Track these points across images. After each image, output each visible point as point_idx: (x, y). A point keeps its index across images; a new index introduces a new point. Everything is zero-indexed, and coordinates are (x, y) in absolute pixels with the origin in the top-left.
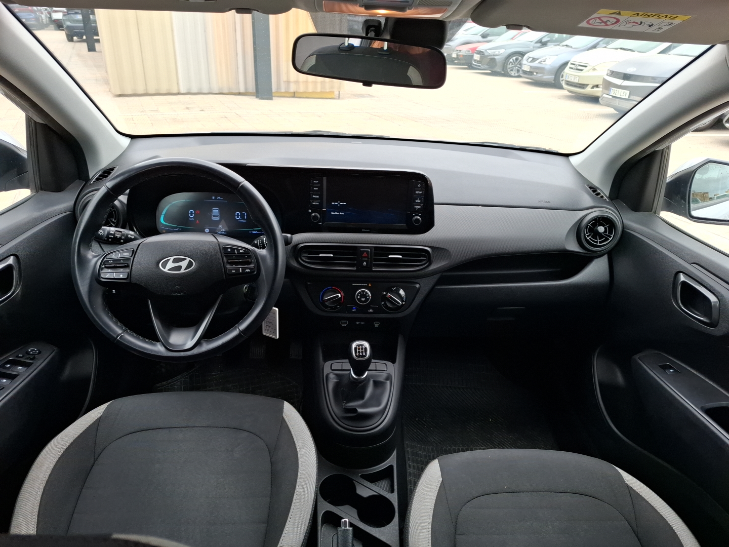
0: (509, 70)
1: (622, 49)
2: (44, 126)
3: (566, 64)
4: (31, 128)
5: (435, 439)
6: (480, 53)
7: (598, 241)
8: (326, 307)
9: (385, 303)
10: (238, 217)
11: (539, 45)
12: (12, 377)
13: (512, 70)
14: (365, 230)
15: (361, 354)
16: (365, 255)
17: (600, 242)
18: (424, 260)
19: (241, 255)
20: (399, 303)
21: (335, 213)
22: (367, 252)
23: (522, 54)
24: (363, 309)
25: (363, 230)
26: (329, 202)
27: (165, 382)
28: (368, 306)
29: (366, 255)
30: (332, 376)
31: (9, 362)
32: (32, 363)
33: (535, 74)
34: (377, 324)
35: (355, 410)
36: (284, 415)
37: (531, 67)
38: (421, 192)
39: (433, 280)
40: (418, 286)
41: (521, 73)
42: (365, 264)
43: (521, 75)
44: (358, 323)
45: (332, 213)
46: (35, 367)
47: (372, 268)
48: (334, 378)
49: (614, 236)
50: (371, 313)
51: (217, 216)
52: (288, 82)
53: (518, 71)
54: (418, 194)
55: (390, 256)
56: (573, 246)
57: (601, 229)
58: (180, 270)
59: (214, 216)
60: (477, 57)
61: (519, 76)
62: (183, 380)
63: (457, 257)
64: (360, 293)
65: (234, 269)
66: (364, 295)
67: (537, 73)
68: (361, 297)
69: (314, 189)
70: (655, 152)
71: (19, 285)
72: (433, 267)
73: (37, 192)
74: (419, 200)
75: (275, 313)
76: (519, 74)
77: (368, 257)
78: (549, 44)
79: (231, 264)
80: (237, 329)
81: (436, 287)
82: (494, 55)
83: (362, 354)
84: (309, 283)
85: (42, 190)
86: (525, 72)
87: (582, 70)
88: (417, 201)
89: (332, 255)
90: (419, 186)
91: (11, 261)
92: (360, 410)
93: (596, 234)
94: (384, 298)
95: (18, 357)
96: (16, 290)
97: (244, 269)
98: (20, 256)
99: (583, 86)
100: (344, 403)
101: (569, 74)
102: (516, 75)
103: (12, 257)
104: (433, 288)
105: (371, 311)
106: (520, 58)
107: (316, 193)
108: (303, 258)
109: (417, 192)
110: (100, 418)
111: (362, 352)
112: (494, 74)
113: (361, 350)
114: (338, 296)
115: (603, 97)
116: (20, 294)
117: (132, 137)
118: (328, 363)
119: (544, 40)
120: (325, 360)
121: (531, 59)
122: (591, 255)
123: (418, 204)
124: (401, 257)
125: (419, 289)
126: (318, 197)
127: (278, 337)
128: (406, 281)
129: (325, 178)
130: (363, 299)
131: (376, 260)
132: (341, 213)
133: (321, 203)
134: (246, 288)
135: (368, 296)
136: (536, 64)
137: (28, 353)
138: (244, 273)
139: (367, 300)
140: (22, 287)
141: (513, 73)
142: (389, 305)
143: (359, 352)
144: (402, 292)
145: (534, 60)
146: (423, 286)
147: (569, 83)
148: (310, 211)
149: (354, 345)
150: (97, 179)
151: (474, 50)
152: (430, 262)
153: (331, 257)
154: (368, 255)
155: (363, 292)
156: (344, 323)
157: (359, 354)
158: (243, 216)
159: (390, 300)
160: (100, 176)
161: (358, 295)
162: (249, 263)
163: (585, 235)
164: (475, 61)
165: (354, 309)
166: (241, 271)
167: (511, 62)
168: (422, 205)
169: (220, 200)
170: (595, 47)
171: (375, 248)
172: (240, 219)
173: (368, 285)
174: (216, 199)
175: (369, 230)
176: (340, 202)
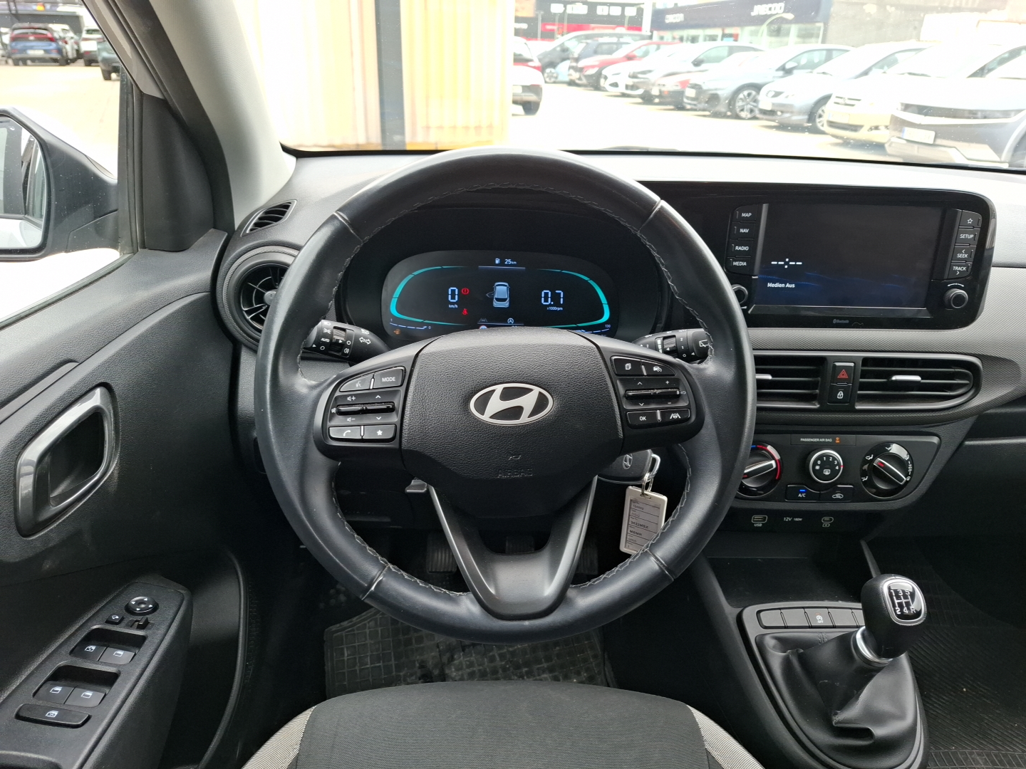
0: (738, 110)
1: (910, 74)
2: (163, 105)
3: (825, 99)
6: (695, 86)
9: (869, 480)
10: (546, 301)
11: (781, 73)
13: (742, 110)
14: (838, 321)
15: (905, 610)
16: (843, 375)
18: (962, 385)
19: (654, 379)
20: (901, 479)
21: (777, 285)
22: (847, 369)
23: (757, 88)
24: (824, 493)
25: (834, 322)
26: (766, 260)
27: (345, 623)
28: (833, 488)
29: (846, 376)
30: (770, 642)
32: (144, 638)
33: (779, 113)
34: (826, 523)
35: (866, 733)
36: (707, 747)
37: (773, 104)
38: (972, 236)
39: (964, 428)
40: (935, 440)
41: (757, 113)
42: (840, 395)
43: (758, 116)
44: (788, 519)
45: (770, 285)
46: (150, 652)
47: (854, 406)
48: (774, 647)
50: (837, 501)
51: (504, 300)
52: (428, 128)
53: (752, 111)
54: (966, 239)
55: (895, 378)
58: (518, 418)
59: (498, 300)
60: (691, 93)
61: (754, 118)
64: (820, 458)
65: (643, 412)
66: (827, 462)
67: (782, 112)
68: (822, 467)
69: (742, 231)
71: (115, 456)
72: (979, 401)
73: (134, 252)
74: (965, 253)
75: (658, 508)
76: (753, 115)
77: (847, 381)
78: (795, 72)
79: (634, 399)
80: (652, 559)
81: (967, 443)
82: (716, 89)
83: (908, 609)
85: (144, 247)
86: (764, 112)
87: (853, 105)
88: (959, 256)
89: (770, 377)
90: (970, 221)
91: (99, 398)
92: (875, 732)
94: (868, 468)
95: (109, 622)
96: (110, 467)
97: (665, 413)
98: (116, 389)
99: (855, 128)
101: (830, 112)
102: (749, 116)
103: (98, 391)
104: (961, 444)
105: (838, 496)
106: (754, 93)
107: (743, 240)
109: (962, 236)
111: (907, 604)
112: (716, 115)
113: (903, 600)
114: (769, 466)
115: (892, 143)
116: (116, 475)
117: (299, 154)
118: (749, 614)
119: (788, 66)
121: (773, 93)
123: (961, 262)
124: (917, 378)
125: (938, 447)
126: (746, 248)
128: (912, 431)
129: (765, 207)
130: (827, 472)
131: (864, 386)
132: (788, 285)
133: (751, 262)
135: (839, 464)
136: (779, 100)
137: (129, 610)
138: (666, 422)
139: (834, 473)
140: (121, 458)
141: (743, 114)
142: (878, 482)
145: (777, 94)
146: (947, 440)
147: (832, 124)
149: (885, 586)
150: (257, 225)
151: (685, 84)
153: (767, 380)
154: (849, 376)
155: (828, 456)
156: (759, 520)
157: (901, 611)
158: (556, 298)
159: (879, 473)
160: (260, 219)
161: (815, 463)
162: (676, 398)
164: (688, 98)
165: (802, 493)
166: (659, 418)
167: (741, 99)
168: (970, 264)
169: (511, 265)
170: (866, 73)
171: (866, 361)
172: (550, 305)
173: (834, 440)
174: (502, 263)
175: (847, 322)
176: (790, 261)
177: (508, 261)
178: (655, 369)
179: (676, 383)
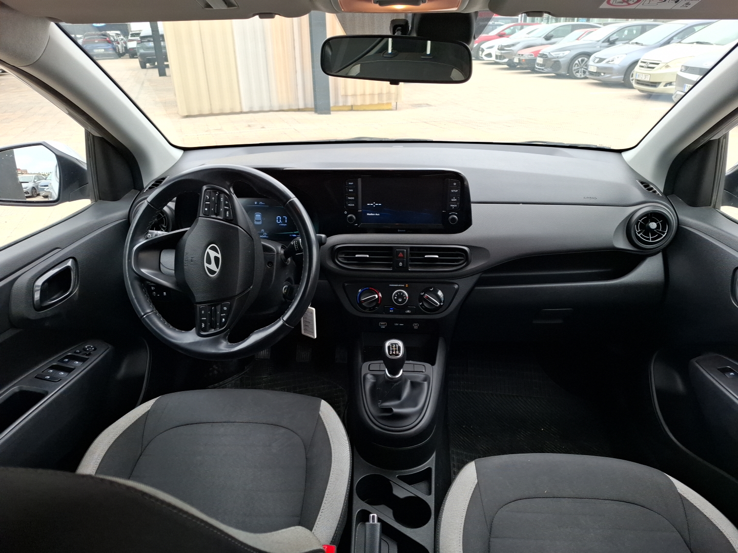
0: (574, 72)
1: (698, 43)
2: (102, 139)
3: (636, 62)
4: (89, 142)
5: (482, 447)
6: (543, 56)
7: (651, 238)
8: (365, 308)
9: (423, 305)
10: (279, 221)
11: (606, 44)
12: (69, 370)
13: (578, 72)
15: (394, 353)
16: (401, 255)
17: (652, 239)
18: (462, 260)
20: (437, 304)
21: (371, 214)
22: (403, 252)
23: (588, 55)
24: (400, 310)
25: (399, 231)
26: (364, 204)
27: (216, 384)
28: (406, 307)
29: (402, 255)
30: (369, 376)
31: (66, 357)
32: (88, 359)
33: (602, 74)
34: (416, 326)
35: (390, 410)
36: (320, 413)
37: (598, 67)
38: (457, 191)
39: (471, 281)
40: (456, 286)
41: (587, 74)
42: (401, 264)
43: (588, 76)
44: (397, 324)
45: (368, 214)
46: (90, 363)
47: (408, 268)
48: (371, 378)
49: (667, 232)
50: (408, 314)
51: (259, 221)
52: (346, 96)
53: (584, 72)
54: (455, 192)
55: (426, 256)
56: (622, 244)
57: (653, 225)
59: (257, 221)
60: (540, 60)
61: (586, 78)
62: (233, 382)
63: (497, 255)
64: (397, 293)
66: (400, 295)
67: (604, 73)
68: (398, 297)
69: (350, 190)
71: (77, 285)
72: (471, 267)
73: (96, 201)
74: (455, 198)
75: (312, 313)
76: (585, 75)
77: (403, 257)
78: (617, 43)
81: (476, 288)
82: (558, 58)
83: (396, 352)
84: (346, 284)
85: (100, 199)
86: (591, 73)
87: (653, 68)
88: (452, 200)
89: (368, 256)
90: (455, 184)
91: (69, 263)
92: (395, 410)
93: (647, 231)
94: (422, 299)
95: (75, 352)
96: (74, 290)
98: (78, 260)
99: (655, 84)
100: (379, 402)
101: (639, 73)
102: (583, 76)
103: (71, 260)
104: (472, 289)
105: (408, 311)
106: (586, 59)
107: (351, 194)
108: (340, 259)
109: (452, 191)
110: (148, 411)
111: (396, 350)
112: (559, 76)
113: (394, 349)
114: (375, 297)
115: (677, 95)
116: (77, 293)
117: (185, 149)
118: (366, 365)
119: (611, 39)
120: (365, 360)
121: (598, 60)
122: (645, 254)
123: (454, 203)
124: (437, 256)
125: (457, 290)
126: (353, 198)
127: (316, 337)
128: (444, 282)
129: (359, 180)
130: (400, 300)
131: (412, 260)
132: (376, 214)
133: (356, 204)
134: (285, 289)
135: (405, 296)
136: (603, 64)
137: (85, 349)
139: (404, 300)
140: (79, 287)
141: (578, 75)
142: (426, 305)
143: (393, 351)
144: (440, 293)
145: (601, 60)
146: (463, 286)
147: (639, 82)
148: (346, 212)
149: (388, 344)
150: (150, 188)
151: (537, 54)
152: (468, 261)
153: (367, 257)
154: (404, 255)
155: (400, 292)
156: (383, 325)
157: (392, 353)
158: (283, 220)
159: (427, 301)
160: (152, 185)
161: (395, 296)
163: (635, 232)
164: (538, 64)
165: (391, 310)
167: (576, 64)
168: (458, 203)
169: (262, 205)
170: (668, 42)
171: (411, 248)
172: (281, 223)
173: (405, 285)
174: (258, 204)
175: (404, 231)
176: (376, 203)
177: (261, 203)
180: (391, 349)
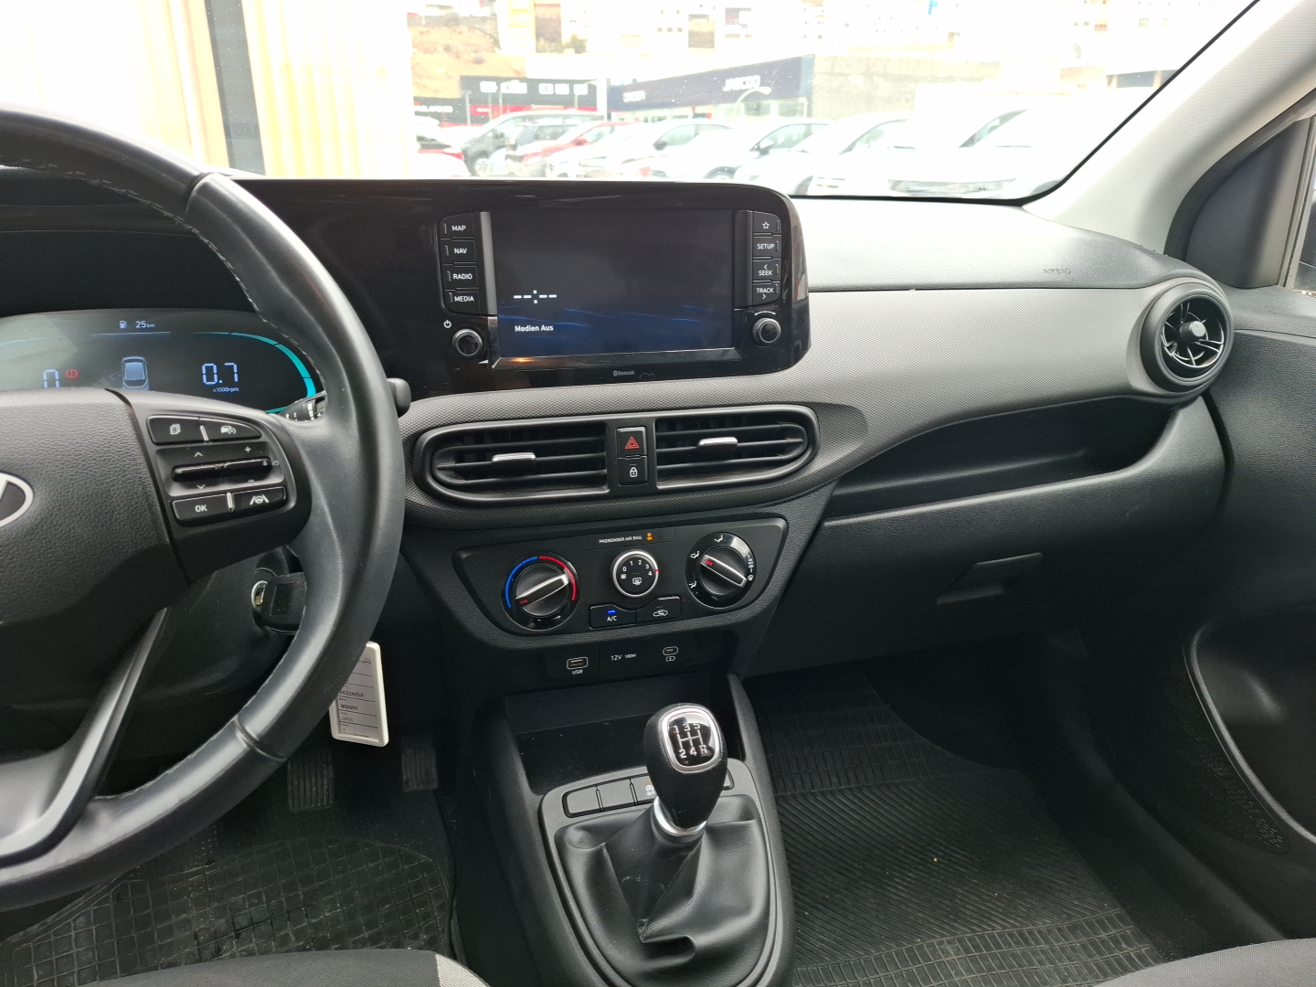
1: (897, 147)
7: (1193, 359)
8: (526, 619)
9: (699, 586)
10: (210, 378)
14: (620, 373)
15: (693, 752)
16: (631, 444)
17: (1198, 362)
18: (795, 445)
19: (224, 445)
20: (740, 581)
21: (528, 328)
22: (637, 435)
24: (638, 611)
25: (616, 373)
26: (503, 295)
28: (652, 601)
29: (636, 446)
30: (575, 835)
34: (670, 654)
35: (683, 945)
38: (772, 246)
39: (815, 503)
40: (781, 523)
42: (634, 472)
44: (617, 657)
45: (518, 329)
47: (655, 484)
48: (581, 841)
49: (1224, 344)
50: (661, 620)
51: (140, 382)
54: (765, 251)
55: (703, 442)
56: (1141, 382)
57: (1198, 328)
59: (130, 383)
63: (883, 427)
64: (626, 563)
65: (201, 499)
66: (636, 567)
68: (630, 575)
69: (456, 251)
70: (1295, 126)
72: (822, 463)
74: (769, 269)
75: (370, 662)
77: (640, 451)
79: (188, 480)
80: (240, 735)
81: (827, 524)
83: (697, 750)
84: (464, 555)
88: (762, 273)
89: (532, 456)
90: (766, 225)
92: (701, 940)
93: (1186, 343)
94: (694, 570)
97: (239, 497)
100: (642, 924)
104: (819, 526)
105: (661, 613)
107: (462, 264)
108: (441, 476)
109: (760, 247)
111: (696, 743)
113: (690, 738)
114: (560, 582)
118: (554, 796)
120: (540, 785)
122: (1177, 401)
123: (766, 282)
124: (733, 440)
125: (785, 533)
126: (468, 276)
127: (386, 740)
128: (750, 508)
129: (485, 218)
130: (637, 582)
131: (664, 459)
132: (543, 328)
133: (481, 296)
134: (258, 593)
135: (651, 569)
138: (243, 512)
139: (647, 581)
142: (713, 590)
143: (686, 745)
144: (737, 544)
146: (796, 523)
148: (447, 324)
149: (664, 722)
152: (812, 445)
153: (529, 461)
154: (641, 445)
155: (635, 559)
156: (577, 665)
157: (687, 754)
158: (225, 373)
159: (711, 575)
161: (620, 572)
162: (264, 472)
163: (1162, 346)
165: (611, 615)
166: (231, 504)
168: (777, 283)
169: (147, 329)
171: (659, 421)
172: (218, 385)
173: (645, 537)
174: (131, 327)
175: (632, 373)
176: (539, 293)
177: (141, 324)
178: (224, 430)
179: (261, 448)
180: (680, 741)
